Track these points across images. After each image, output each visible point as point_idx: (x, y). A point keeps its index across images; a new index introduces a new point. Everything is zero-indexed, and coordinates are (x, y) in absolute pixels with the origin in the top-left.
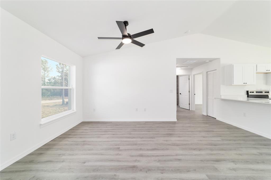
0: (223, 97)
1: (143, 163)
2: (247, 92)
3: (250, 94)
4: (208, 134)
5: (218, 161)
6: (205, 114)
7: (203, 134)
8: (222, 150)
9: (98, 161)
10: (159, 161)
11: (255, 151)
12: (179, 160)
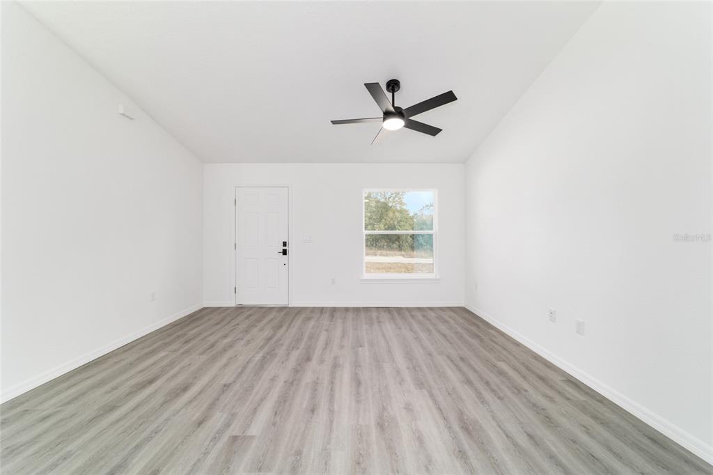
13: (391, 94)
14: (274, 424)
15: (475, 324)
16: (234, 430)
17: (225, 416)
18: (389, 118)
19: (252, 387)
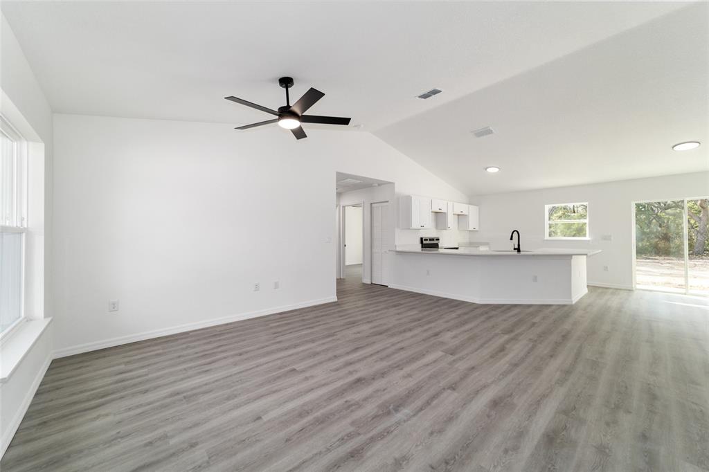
0: (398, 249)
1: (363, 371)
2: (422, 239)
3: (424, 242)
4: (399, 309)
5: (436, 335)
6: (368, 282)
7: (393, 311)
8: (429, 322)
9: (286, 401)
10: (382, 359)
11: (454, 315)
12: (402, 349)
13: (285, 89)
14: (427, 352)
15: (177, 340)
16: (451, 358)
17: (456, 366)
18: (293, 118)
19: (430, 378)
